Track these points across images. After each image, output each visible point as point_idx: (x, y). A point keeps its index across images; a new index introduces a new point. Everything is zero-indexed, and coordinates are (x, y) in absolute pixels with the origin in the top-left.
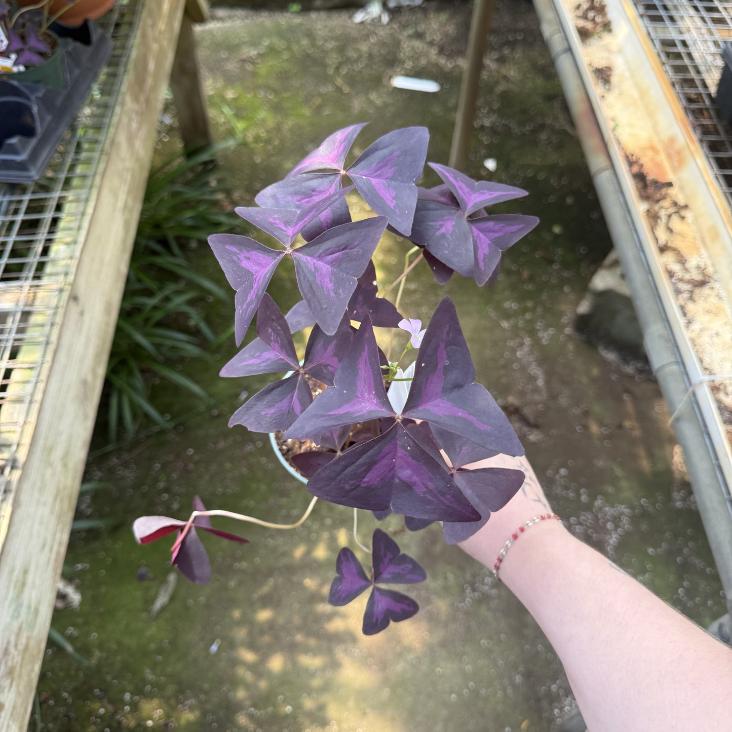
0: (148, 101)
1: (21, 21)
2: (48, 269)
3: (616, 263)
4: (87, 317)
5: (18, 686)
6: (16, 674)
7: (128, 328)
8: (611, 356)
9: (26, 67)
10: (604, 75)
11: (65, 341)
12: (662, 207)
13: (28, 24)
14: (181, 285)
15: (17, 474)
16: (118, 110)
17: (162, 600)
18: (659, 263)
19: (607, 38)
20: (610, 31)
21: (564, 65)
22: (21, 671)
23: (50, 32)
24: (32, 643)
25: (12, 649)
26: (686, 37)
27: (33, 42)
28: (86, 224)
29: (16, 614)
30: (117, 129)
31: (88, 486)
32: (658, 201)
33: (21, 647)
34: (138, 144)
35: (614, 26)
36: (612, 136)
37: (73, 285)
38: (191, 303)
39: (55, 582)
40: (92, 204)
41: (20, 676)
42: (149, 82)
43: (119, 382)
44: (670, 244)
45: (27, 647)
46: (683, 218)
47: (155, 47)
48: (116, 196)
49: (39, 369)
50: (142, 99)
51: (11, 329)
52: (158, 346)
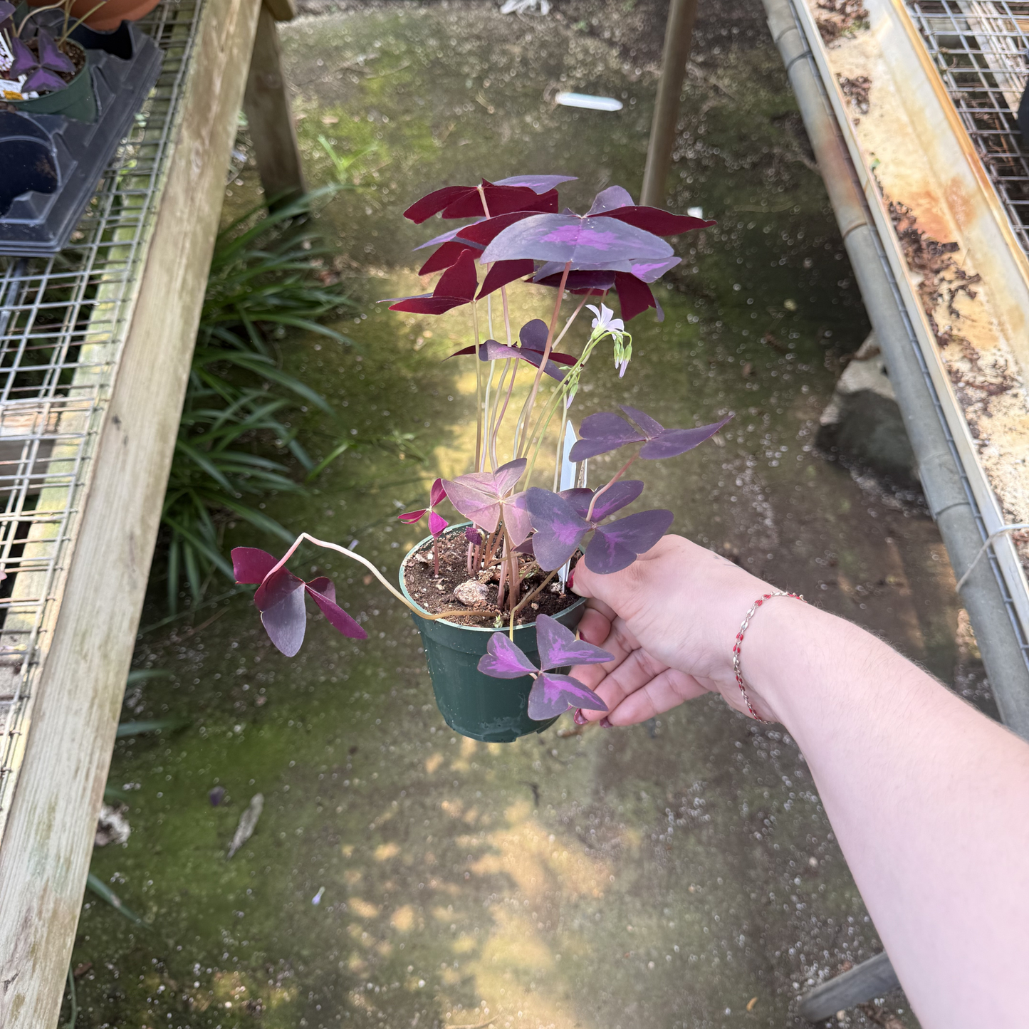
0: (213, 135)
1: (31, 26)
2: (77, 380)
3: (875, 352)
4: (132, 445)
5: (43, 971)
6: (40, 954)
7: (191, 453)
8: (868, 484)
9: (40, 94)
10: (858, 89)
11: (102, 482)
12: (942, 280)
13: (42, 31)
14: (264, 391)
15: (36, 672)
16: (171, 150)
17: (243, 833)
18: (940, 360)
19: (862, 36)
20: (867, 27)
21: (801, 75)
22: (47, 948)
23: (73, 42)
24: (63, 908)
25: (35, 920)
26: (975, 32)
27: (49, 57)
28: (128, 315)
29: (40, 869)
30: (169, 177)
31: (138, 675)
32: (937, 272)
33: (47, 915)
34: (200, 197)
35: (872, 19)
36: (872, 178)
37: (112, 401)
38: (277, 415)
39: (94, 809)
40: (137, 286)
41: (45, 955)
42: (215, 108)
43: (178, 529)
44: (955, 332)
45: (55, 913)
46: (972, 295)
47: (222, 57)
48: (170, 272)
49: (64, 521)
50: (204, 133)
51: (26, 465)
52: (232, 477)
